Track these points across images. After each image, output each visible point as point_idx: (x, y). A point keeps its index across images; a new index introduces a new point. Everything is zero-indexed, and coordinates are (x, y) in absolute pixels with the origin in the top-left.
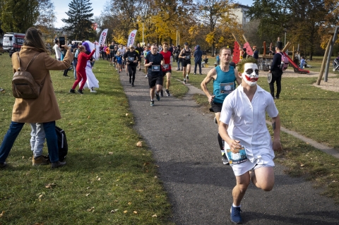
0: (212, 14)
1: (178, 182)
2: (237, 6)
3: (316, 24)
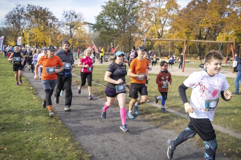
0: (71, 28)
2: (85, 23)
3: (132, 34)
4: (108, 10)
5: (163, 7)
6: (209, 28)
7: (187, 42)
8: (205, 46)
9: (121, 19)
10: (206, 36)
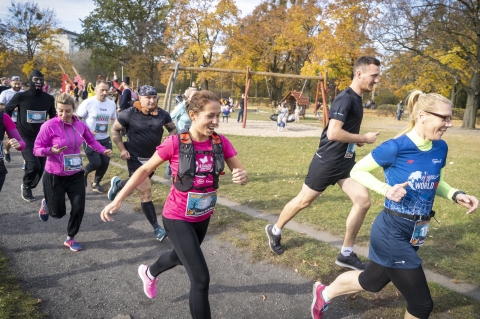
0: (29, 39)
1: (12, 234)
2: (61, 31)
3: (156, 58)
4: (108, 8)
5: (212, 10)
6: (290, 53)
7: (250, 75)
8: (282, 83)
9: (133, 28)
10: (285, 66)
